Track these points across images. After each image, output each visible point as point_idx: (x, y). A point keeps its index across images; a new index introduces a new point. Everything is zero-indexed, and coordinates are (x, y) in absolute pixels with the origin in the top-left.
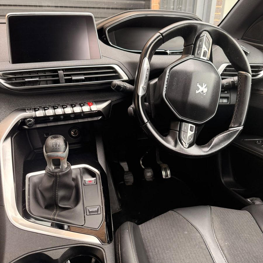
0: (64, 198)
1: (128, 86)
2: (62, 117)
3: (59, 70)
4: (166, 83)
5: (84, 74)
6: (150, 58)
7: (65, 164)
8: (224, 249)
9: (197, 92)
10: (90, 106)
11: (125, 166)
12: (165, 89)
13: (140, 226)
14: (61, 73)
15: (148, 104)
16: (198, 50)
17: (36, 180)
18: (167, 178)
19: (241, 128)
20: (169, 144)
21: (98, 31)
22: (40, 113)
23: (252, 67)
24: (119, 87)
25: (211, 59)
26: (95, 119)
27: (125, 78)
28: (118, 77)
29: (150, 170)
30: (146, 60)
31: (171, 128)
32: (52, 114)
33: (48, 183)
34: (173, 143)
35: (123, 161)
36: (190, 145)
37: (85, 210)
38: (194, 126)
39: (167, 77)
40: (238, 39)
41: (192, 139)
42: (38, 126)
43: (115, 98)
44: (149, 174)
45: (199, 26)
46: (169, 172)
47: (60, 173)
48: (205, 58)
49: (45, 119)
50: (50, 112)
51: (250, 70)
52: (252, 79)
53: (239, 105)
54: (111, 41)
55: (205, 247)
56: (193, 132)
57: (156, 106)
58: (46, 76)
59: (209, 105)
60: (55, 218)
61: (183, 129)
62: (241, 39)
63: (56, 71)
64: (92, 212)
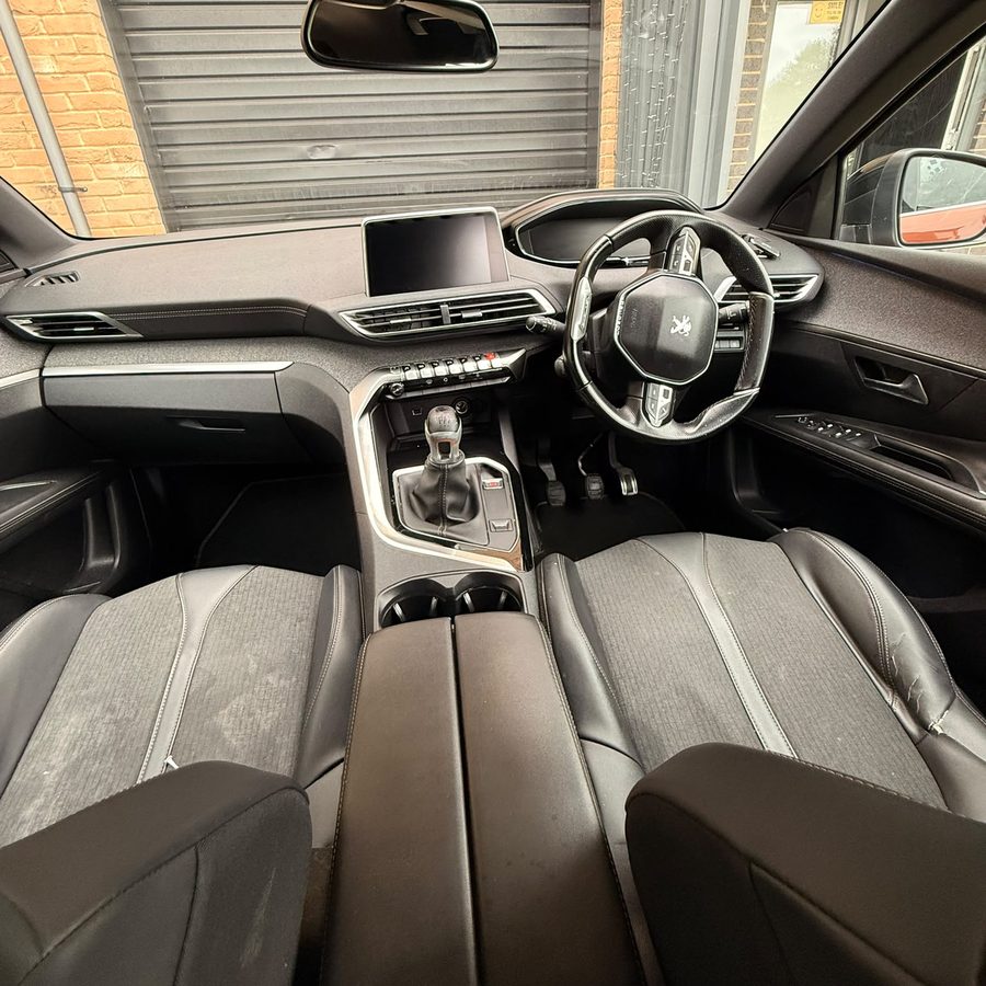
0: (453, 507)
1: (555, 324)
2: (446, 380)
3: (442, 303)
4: (618, 317)
5: (482, 308)
6: (591, 277)
7: (456, 453)
8: (724, 601)
9: (673, 331)
10: (490, 360)
11: (549, 470)
12: (617, 328)
13: (577, 563)
14: (445, 308)
15: (589, 353)
16: (675, 260)
17: (408, 480)
18: (630, 494)
19: (755, 391)
20: (626, 419)
21: (503, 231)
22: (412, 375)
23: (773, 281)
24: (539, 326)
25: (698, 273)
26: (499, 381)
27: (550, 310)
28: (537, 309)
29: (598, 479)
30: (585, 281)
31: (630, 393)
32: (431, 376)
33: (429, 483)
34: (633, 419)
35: (546, 462)
36: (665, 422)
37: (488, 525)
38: (671, 390)
39: (620, 307)
40: (761, 229)
41: (666, 412)
42: (409, 395)
43: (532, 346)
44: (595, 486)
45: (675, 219)
46: (634, 484)
47: (450, 466)
48: (689, 273)
49: (419, 384)
50: (427, 372)
51: (770, 286)
52: (776, 304)
53: (751, 351)
54: (524, 248)
55: (690, 596)
56: (669, 400)
57: (604, 357)
58: (420, 315)
59: (697, 352)
60: (444, 533)
61: (649, 394)
62: (767, 228)
63: (437, 305)
64: (499, 528)
